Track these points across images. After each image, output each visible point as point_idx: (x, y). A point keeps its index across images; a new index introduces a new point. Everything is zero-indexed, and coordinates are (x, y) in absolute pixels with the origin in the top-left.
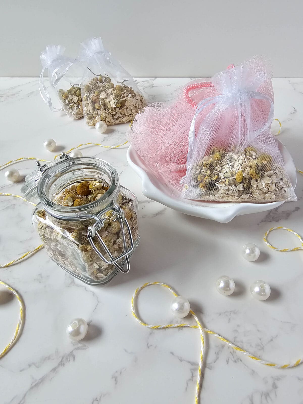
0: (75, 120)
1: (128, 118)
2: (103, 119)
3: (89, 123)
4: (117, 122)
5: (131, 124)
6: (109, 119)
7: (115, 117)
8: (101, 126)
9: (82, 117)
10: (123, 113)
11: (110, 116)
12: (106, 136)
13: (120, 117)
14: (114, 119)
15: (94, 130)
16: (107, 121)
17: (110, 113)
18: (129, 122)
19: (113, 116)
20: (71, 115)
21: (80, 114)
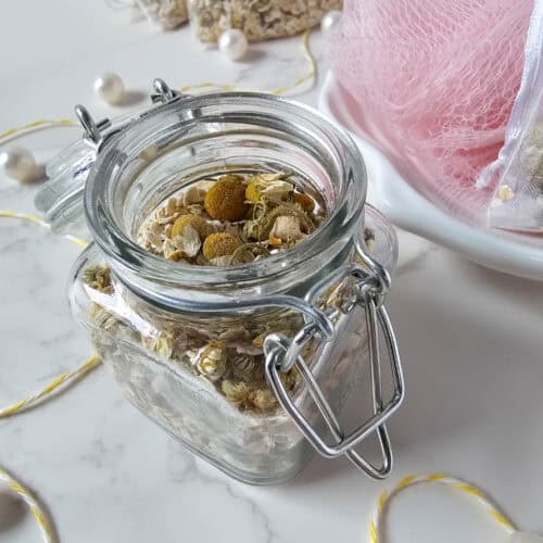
0: (167, 29)
1: (298, 21)
2: (239, 24)
3: (203, 33)
4: (271, 32)
5: (304, 37)
6: (253, 23)
7: (268, 20)
8: (234, 41)
9: (185, 23)
10: (286, 9)
11: (255, 15)
12: (244, 66)
13: (277, 21)
14: (263, 23)
15: (214, 53)
16: (246, 29)
17: (254, 9)
18: (299, 33)
19: (262, 16)
20: (157, 19)
21: (178, 15)
